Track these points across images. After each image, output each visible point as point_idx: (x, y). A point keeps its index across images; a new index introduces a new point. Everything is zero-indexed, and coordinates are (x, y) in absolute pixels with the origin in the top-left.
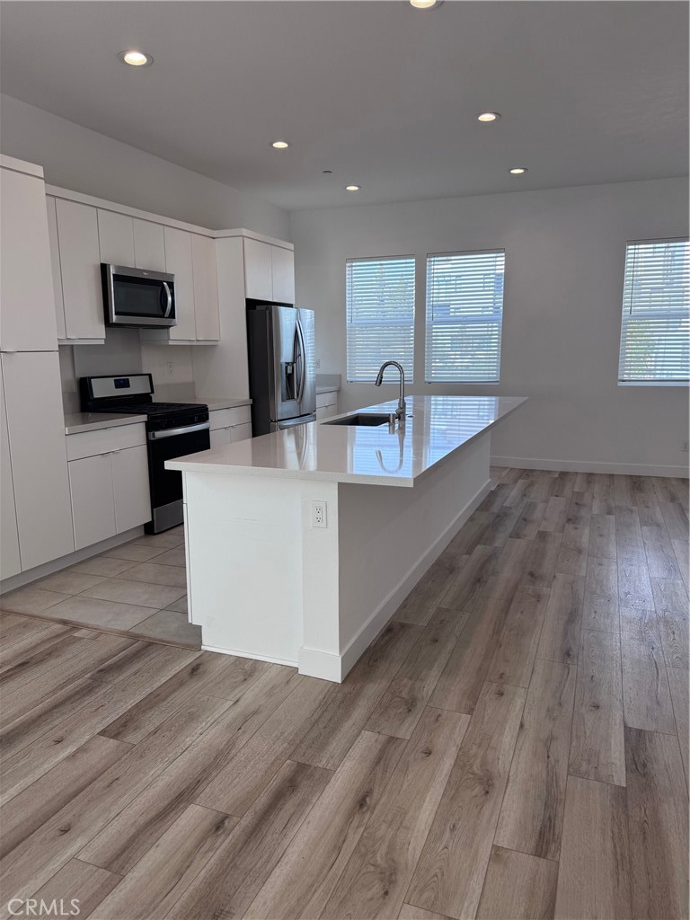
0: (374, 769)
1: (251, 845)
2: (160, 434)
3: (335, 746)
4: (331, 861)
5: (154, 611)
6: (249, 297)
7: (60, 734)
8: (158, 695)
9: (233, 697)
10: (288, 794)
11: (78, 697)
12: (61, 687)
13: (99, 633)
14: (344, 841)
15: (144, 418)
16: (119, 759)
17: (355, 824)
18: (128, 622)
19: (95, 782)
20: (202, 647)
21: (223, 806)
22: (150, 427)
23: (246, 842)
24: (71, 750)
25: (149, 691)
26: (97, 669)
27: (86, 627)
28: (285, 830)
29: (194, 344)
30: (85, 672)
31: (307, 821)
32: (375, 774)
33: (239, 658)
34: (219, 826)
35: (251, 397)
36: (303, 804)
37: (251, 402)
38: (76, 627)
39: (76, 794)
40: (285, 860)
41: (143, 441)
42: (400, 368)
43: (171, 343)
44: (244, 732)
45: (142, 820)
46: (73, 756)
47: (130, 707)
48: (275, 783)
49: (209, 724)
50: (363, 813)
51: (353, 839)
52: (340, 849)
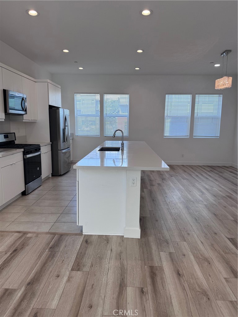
0: (173, 264)
1: (158, 295)
2: (28, 156)
3: (156, 258)
4: (186, 293)
5: (52, 224)
6: (50, 104)
7: (56, 273)
8: (81, 253)
9: (109, 248)
10: (155, 276)
11: (50, 259)
12: (40, 256)
13: (37, 234)
14: (184, 287)
15: (22, 150)
16: (88, 278)
17: (182, 281)
18: (45, 228)
19: (86, 288)
20: (83, 233)
21: (138, 284)
22: (25, 153)
23: (156, 295)
24: (65, 279)
25: (76, 252)
26: (49, 247)
27: (30, 233)
28: (164, 288)
29: (30, 121)
30: (44, 249)
31: (168, 283)
32: (175, 265)
33: (99, 235)
34: (142, 291)
35: (51, 142)
36: (162, 278)
37: (51, 143)
38: (25, 233)
39: (82, 293)
40: (172, 297)
41: (22, 159)
43: (24, 121)
44: (123, 260)
45: (115, 296)
46: (69, 280)
47: (74, 259)
48: (148, 274)
49: (109, 260)
50: (182, 277)
51: (186, 286)
52: (185, 289)
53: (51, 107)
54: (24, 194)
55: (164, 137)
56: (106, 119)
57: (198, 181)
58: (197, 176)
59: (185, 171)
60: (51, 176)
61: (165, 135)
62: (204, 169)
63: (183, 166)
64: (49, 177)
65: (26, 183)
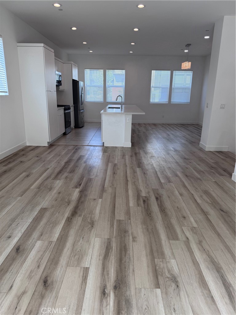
2: (67, 111)
6: (73, 79)
15: (64, 107)
22: (65, 110)
37: (74, 105)
41: (64, 113)
42: (121, 97)
43: (60, 90)
53: (73, 80)
54: (65, 134)
55: (150, 103)
56: (108, 89)
57: (168, 130)
58: (170, 129)
59: (163, 127)
60: (74, 128)
61: (151, 101)
62: (177, 125)
63: (163, 124)
64: (73, 129)
65: (66, 128)
